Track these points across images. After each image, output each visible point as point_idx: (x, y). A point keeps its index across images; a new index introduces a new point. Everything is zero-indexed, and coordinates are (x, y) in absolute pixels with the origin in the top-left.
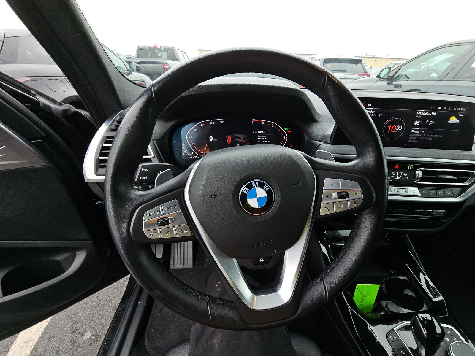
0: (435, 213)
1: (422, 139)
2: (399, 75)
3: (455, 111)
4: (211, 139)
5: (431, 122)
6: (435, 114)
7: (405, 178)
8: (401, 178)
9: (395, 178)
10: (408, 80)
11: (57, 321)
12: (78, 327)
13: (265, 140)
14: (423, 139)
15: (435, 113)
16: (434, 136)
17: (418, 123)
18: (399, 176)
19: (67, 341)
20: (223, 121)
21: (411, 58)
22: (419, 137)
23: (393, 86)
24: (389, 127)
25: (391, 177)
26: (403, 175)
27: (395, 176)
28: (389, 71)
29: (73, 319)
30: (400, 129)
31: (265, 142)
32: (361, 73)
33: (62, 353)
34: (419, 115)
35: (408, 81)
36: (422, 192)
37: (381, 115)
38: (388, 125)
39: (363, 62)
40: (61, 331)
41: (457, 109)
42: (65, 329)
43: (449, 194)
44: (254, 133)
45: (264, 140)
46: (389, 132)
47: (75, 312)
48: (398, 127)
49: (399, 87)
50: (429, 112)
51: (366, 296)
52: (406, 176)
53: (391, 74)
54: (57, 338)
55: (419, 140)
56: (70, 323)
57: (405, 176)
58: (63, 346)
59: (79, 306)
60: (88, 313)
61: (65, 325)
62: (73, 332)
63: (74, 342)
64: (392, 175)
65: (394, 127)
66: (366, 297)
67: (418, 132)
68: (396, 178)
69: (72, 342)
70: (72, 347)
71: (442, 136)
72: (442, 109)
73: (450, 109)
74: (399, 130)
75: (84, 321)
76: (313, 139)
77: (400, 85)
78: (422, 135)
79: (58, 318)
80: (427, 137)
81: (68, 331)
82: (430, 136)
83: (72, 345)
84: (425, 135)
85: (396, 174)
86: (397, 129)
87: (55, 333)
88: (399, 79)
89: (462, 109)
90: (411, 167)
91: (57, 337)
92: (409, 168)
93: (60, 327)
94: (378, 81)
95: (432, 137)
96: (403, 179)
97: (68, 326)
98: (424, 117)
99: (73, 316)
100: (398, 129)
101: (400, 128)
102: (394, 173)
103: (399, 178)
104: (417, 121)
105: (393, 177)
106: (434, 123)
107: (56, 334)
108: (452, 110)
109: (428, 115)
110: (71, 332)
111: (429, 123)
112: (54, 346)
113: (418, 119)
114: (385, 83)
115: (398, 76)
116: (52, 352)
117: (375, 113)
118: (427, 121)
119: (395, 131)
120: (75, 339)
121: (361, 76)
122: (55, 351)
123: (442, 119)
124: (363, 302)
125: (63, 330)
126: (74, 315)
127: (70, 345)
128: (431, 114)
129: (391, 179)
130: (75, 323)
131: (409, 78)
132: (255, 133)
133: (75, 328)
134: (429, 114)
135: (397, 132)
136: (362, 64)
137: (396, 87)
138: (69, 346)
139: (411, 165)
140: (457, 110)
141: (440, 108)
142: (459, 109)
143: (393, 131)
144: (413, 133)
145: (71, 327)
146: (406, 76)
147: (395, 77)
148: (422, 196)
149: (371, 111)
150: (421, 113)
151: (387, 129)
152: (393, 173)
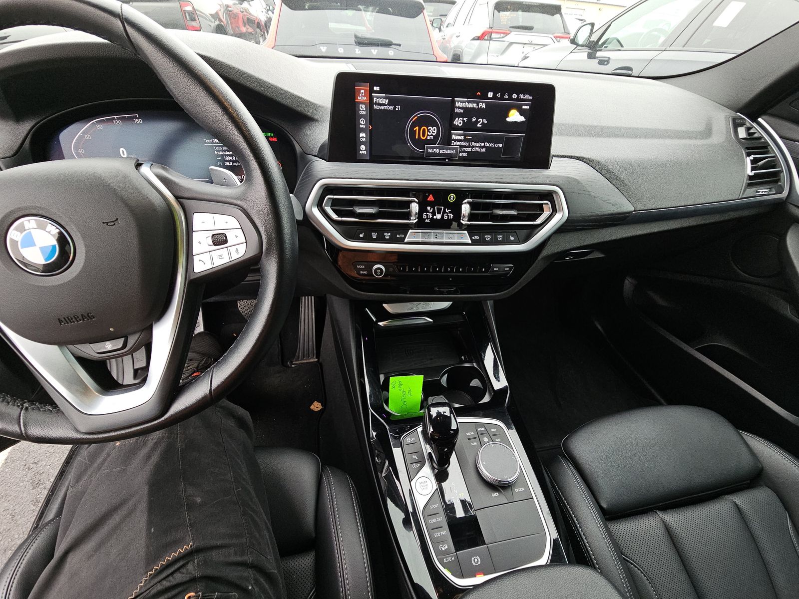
0: (496, 269)
1: (469, 150)
2: (607, 39)
3: (514, 100)
4: (124, 155)
5: (480, 121)
6: (484, 106)
7: (448, 216)
8: (443, 216)
9: (433, 216)
10: (621, 48)
11: (8, 474)
12: (42, 480)
13: (230, 156)
14: (472, 150)
15: (484, 104)
16: (487, 145)
17: (460, 123)
18: (439, 213)
19: (26, 500)
20: (139, 118)
21: (629, 4)
22: (465, 146)
23: (597, 61)
24: (416, 130)
25: (427, 215)
26: (444, 212)
27: (434, 214)
28: (591, 33)
29: (33, 470)
30: (434, 133)
31: (231, 158)
32: (558, 33)
33: (20, 516)
34: (459, 108)
35: (620, 50)
36: (473, 238)
37: (398, 108)
38: (413, 126)
39: (563, 11)
40: (15, 487)
41: (518, 97)
42: (21, 484)
43: (512, 238)
44: (206, 143)
45: (228, 155)
46: (417, 138)
47: (36, 459)
48: (430, 129)
49: (606, 63)
50: (474, 102)
51: (407, 392)
52: (450, 212)
53: (594, 38)
54: (10, 498)
55: (466, 152)
56: (29, 475)
57: (447, 213)
58: (21, 508)
59: (42, 451)
60: (57, 459)
61: (22, 479)
62: (34, 488)
63: (37, 500)
64: (428, 212)
65: (424, 130)
66: (407, 394)
67: (462, 138)
68: (435, 217)
69: (35, 501)
70: (35, 507)
71: (501, 145)
72: (494, 97)
73: (506, 96)
74: (432, 135)
75: (51, 471)
76: (308, 153)
77: (608, 58)
78: (470, 144)
79: (10, 469)
80: (478, 147)
81: (27, 487)
82: (482, 145)
83: (34, 505)
84: (473, 144)
85: (434, 209)
86: (428, 133)
87: (6, 490)
88: (606, 47)
89: (527, 97)
90: (452, 198)
91: (11, 496)
92: (450, 198)
93: (14, 481)
94: (574, 51)
95: (484, 147)
96: (446, 217)
97: (27, 480)
98: (468, 112)
99: (32, 466)
100: (430, 132)
101: (434, 131)
102: (431, 209)
103: (439, 216)
104: (457, 118)
105: (430, 215)
106: (485, 121)
107: (8, 492)
108: (510, 98)
109: (474, 109)
110: (31, 488)
111: (477, 122)
112: (7, 508)
113: (459, 115)
114: (583, 55)
115: (604, 43)
116: (4, 518)
117: (389, 104)
118: (474, 120)
119: (427, 137)
120: (38, 496)
121: (558, 39)
122: (8, 516)
123: (497, 115)
124: (405, 400)
125: (19, 485)
126: (34, 464)
127: (32, 506)
128: (478, 105)
129: (427, 218)
130: (36, 474)
131: (624, 46)
132: (209, 143)
133: (37, 482)
134: (474, 105)
135: (429, 138)
136: (561, 15)
137: (602, 62)
138: (29, 506)
139: (452, 195)
140: (518, 99)
141: (490, 95)
142: (521, 96)
143: (424, 136)
144: (455, 140)
145: (31, 481)
146: (619, 41)
147: (600, 43)
148: (474, 243)
149: (382, 99)
150: (461, 105)
151: (413, 133)
152: (429, 208)
